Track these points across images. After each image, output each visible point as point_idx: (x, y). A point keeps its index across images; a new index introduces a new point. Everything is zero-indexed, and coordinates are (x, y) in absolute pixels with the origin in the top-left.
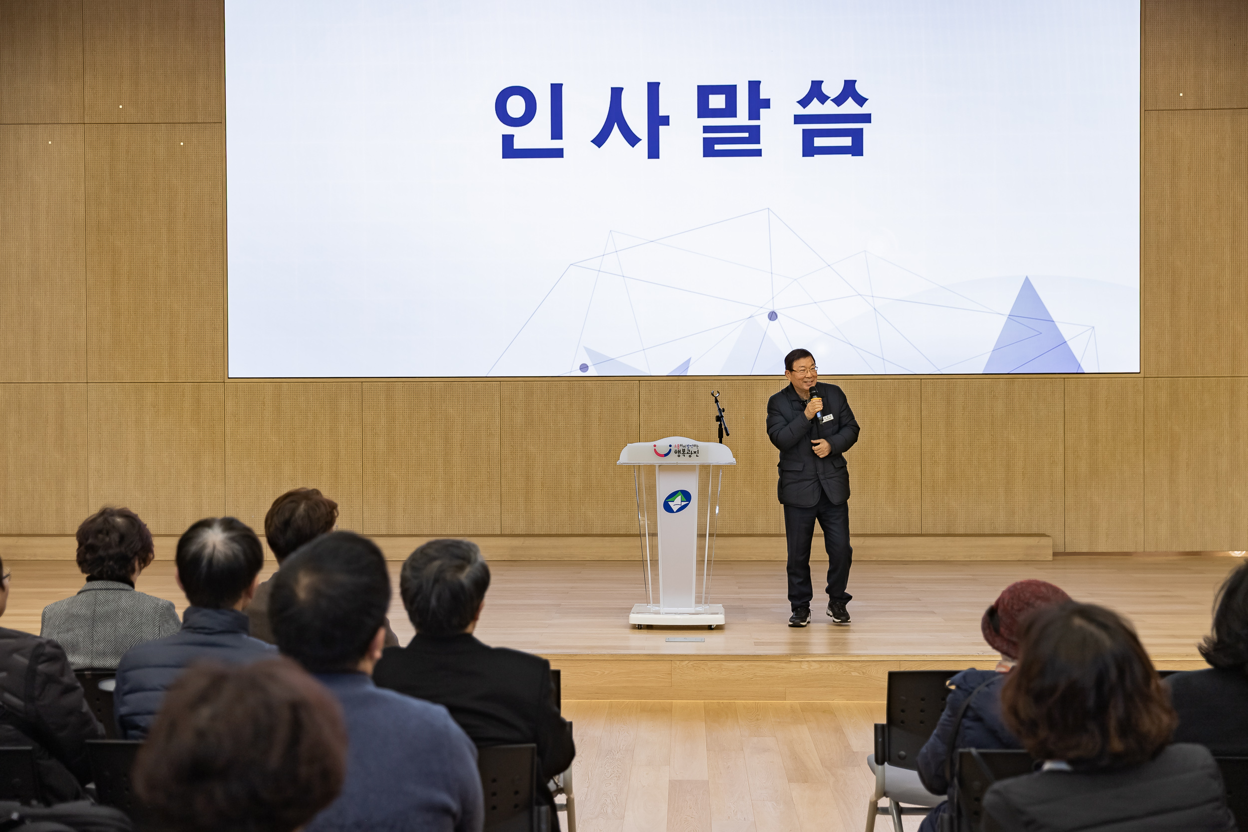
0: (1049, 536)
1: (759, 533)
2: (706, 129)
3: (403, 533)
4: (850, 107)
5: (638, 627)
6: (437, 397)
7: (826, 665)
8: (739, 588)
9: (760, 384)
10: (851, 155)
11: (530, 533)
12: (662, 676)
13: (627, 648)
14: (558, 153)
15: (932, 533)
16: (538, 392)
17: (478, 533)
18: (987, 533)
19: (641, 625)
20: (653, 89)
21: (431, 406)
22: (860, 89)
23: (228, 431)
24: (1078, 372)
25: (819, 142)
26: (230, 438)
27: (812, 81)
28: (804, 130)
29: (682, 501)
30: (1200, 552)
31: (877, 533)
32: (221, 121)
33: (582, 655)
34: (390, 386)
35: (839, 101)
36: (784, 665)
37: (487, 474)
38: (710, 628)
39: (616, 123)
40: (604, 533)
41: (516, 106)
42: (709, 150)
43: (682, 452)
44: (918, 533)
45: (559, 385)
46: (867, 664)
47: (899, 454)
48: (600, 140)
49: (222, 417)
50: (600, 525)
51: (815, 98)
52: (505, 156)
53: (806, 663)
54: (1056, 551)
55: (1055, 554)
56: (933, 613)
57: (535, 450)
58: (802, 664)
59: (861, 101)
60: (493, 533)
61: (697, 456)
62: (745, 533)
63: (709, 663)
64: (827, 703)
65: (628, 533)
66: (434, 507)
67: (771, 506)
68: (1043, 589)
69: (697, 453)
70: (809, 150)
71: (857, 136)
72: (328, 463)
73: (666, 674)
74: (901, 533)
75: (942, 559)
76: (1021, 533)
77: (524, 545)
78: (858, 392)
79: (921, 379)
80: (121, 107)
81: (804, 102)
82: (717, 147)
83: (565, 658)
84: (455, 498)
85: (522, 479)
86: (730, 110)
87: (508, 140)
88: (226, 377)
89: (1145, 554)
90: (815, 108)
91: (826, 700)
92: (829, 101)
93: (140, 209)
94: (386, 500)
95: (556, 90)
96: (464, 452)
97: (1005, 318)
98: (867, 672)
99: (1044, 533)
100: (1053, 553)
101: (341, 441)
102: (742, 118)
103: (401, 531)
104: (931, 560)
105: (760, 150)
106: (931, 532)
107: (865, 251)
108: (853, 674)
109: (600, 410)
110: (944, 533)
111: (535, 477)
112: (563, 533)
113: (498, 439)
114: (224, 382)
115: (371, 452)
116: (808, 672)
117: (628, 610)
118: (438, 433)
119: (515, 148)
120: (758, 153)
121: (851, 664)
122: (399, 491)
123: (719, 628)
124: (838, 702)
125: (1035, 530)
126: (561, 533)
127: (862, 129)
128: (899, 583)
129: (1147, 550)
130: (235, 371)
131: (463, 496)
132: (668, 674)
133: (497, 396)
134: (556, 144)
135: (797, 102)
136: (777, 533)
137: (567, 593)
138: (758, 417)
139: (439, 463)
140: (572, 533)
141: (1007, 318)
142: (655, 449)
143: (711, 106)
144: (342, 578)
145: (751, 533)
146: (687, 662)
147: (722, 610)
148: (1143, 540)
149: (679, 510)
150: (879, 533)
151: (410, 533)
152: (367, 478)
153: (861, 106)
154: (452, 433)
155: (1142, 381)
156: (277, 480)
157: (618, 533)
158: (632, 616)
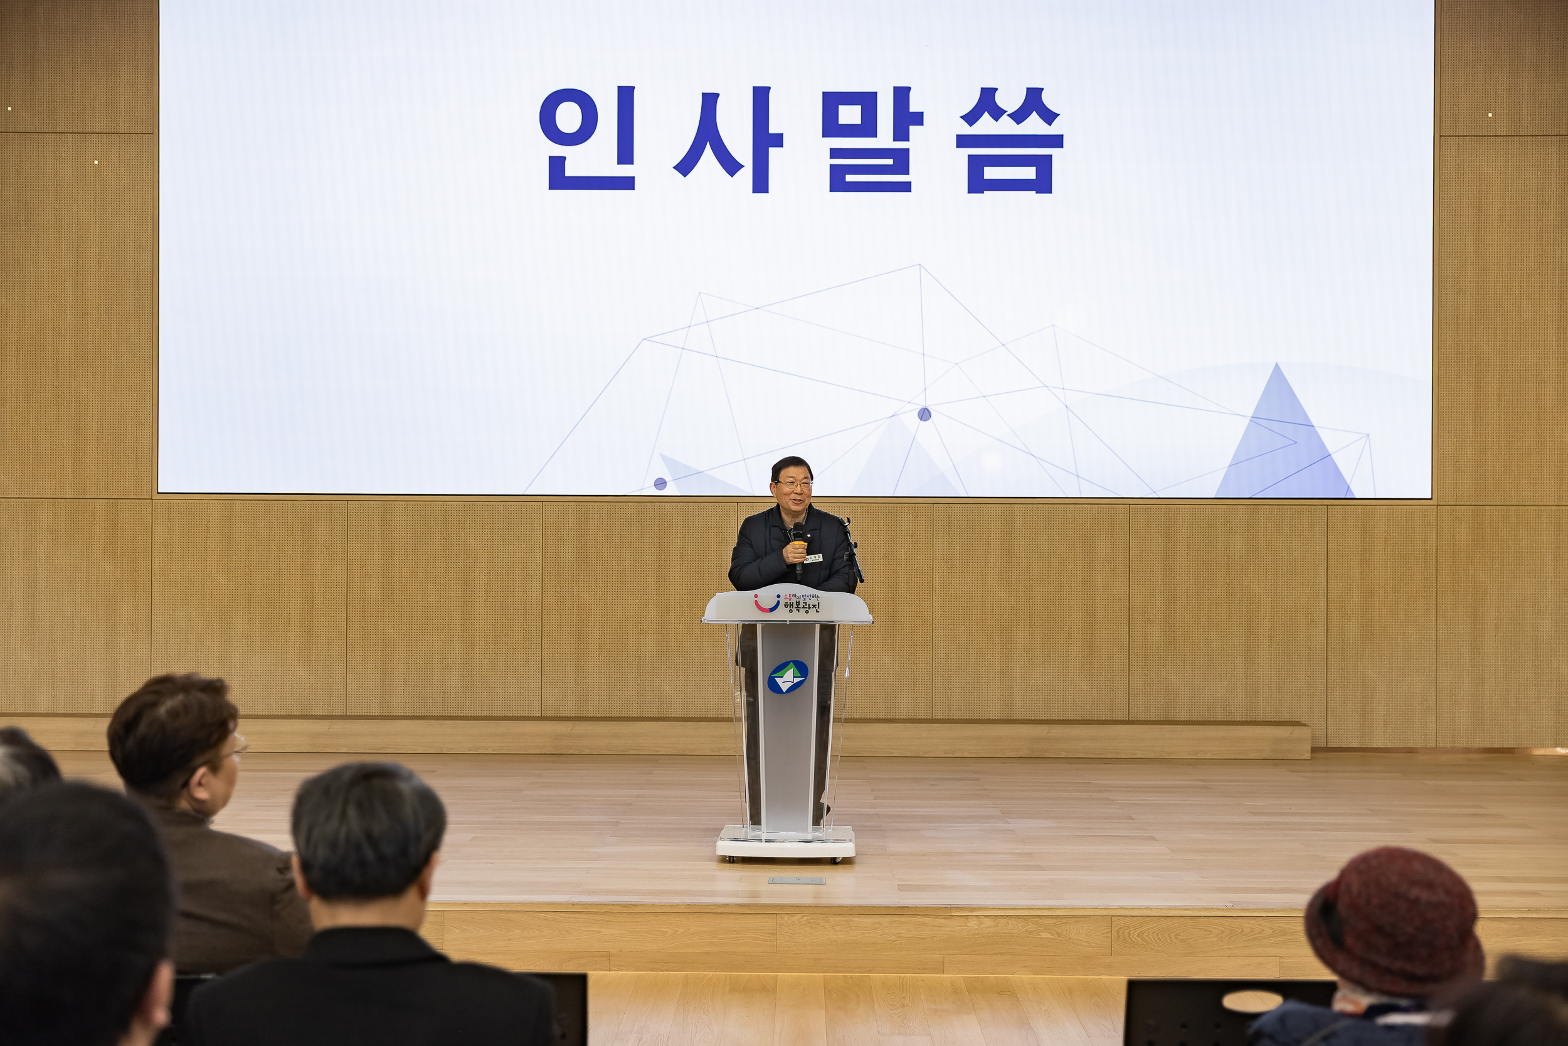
0: (1305, 725)
1: (902, 717)
2: (835, 153)
3: (402, 714)
4: (1034, 125)
5: (730, 859)
6: (453, 522)
7: (1003, 921)
8: (875, 798)
9: (906, 508)
10: (1035, 192)
11: (582, 715)
12: (763, 938)
13: (713, 894)
14: (627, 183)
15: (1144, 719)
16: (596, 517)
17: (509, 715)
18: (1219, 719)
19: (733, 857)
20: (761, 96)
21: (445, 535)
22: (1048, 100)
23: (156, 566)
24: (1347, 497)
25: (991, 173)
26: (158, 577)
27: (982, 88)
28: (969, 156)
29: (794, 677)
30: (1513, 748)
31: (1067, 718)
32: (151, 131)
33: (644, 905)
34: (388, 506)
35: (1019, 116)
36: (942, 921)
37: (522, 631)
38: (833, 861)
39: (708, 143)
40: (686, 716)
41: (569, 117)
42: (838, 181)
43: (795, 605)
44: (1125, 719)
45: (624, 507)
46: (1065, 920)
47: (1099, 609)
48: (685, 166)
49: (148, 549)
50: (680, 705)
51: (986, 112)
52: (553, 186)
53: (974, 919)
54: (1315, 746)
55: (1314, 750)
56: (1153, 839)
57: (590, 598)
58: (969, 920)
59: (1049, 117)
60: (529, 715)
61: (817, 611)
62: (884, 717)
63: (832, 919)
64: (1004, 978)
65: (720, 716)
66: (447, 678)
67: (920, 680)
68: (1417, 866)
69: (817, 607)
70: (977, 184)
71: (1044, 165)
72: (299, 615)
73: (768, 933)
74: (1101, 719)
75: (1158, 756)
76: (1268, 720)
77: (572, 732)
78: (1042, 522)
79: (1130, 504)
80: (10, 109)
81: (971, 118)
82: (850, 178)
83: (620, 909)
84: (478, 665)
85: (572, 639)
86: (868, 127)
87: (557, 164)
88: (155, 492)
89: (1436, 750)
90: (986, 125)
91: (1002, 974)
92: (1005, 117)
93: (35, 254)
94: (379, 667)
95: (626, 96)
96: (491, 600)
97: (1247, 421)
98: (1064, 933)
99: (1299, 720)
100: (1312, 747)
101: (317, 584)
102: (885, 138)
103: (400, 711)
104: (1142, 757)
105: (910, 183)
106: (1142, 717)
107: (1053, 325)
108: (1044, 935)
109: (682, 544)
110: (1159, 719)
111: (590, 637)
112: (628, 715)
113: (538, 582)
114: (152, 499)
115: (359, 600)
116: (977, 932)
117: (715, 832)
118: (455, 574)
119: (567, 175)
120: (906, 187)
121: (1041, 921)
122: (397, 654)
123: (847, 861)
124: (1020, 977)
125: (1286, 717)
126: (626, 715)
127: (1051, 156)
128: (1100, 791)
129: (1440, 745)
130: (166, 484)
131: (488, 663)
132: (772, 934)
133: (538, 523)
134: (624, 171)
135: (961, 117)
136: (928, 717)
137: (631, 805)
138: (903, 555)
139: (455, 616)
140: (642, 715)
141: (1248, 421)
142: (756, 602)
143: (841, 122)
144: (63, 879)
145: (892, 717)
146: (799, 916)
147: (852, 834)
148: (1434, 731)
149: (790, 690)
150: (1070, 718)
151: (413, 714)
152: (353, 636)
153: (1050, 124)
154: (473, 574)
155: (1434, 511)
156: (226, 637)
157: (706, 716)
158: (720, 843)
